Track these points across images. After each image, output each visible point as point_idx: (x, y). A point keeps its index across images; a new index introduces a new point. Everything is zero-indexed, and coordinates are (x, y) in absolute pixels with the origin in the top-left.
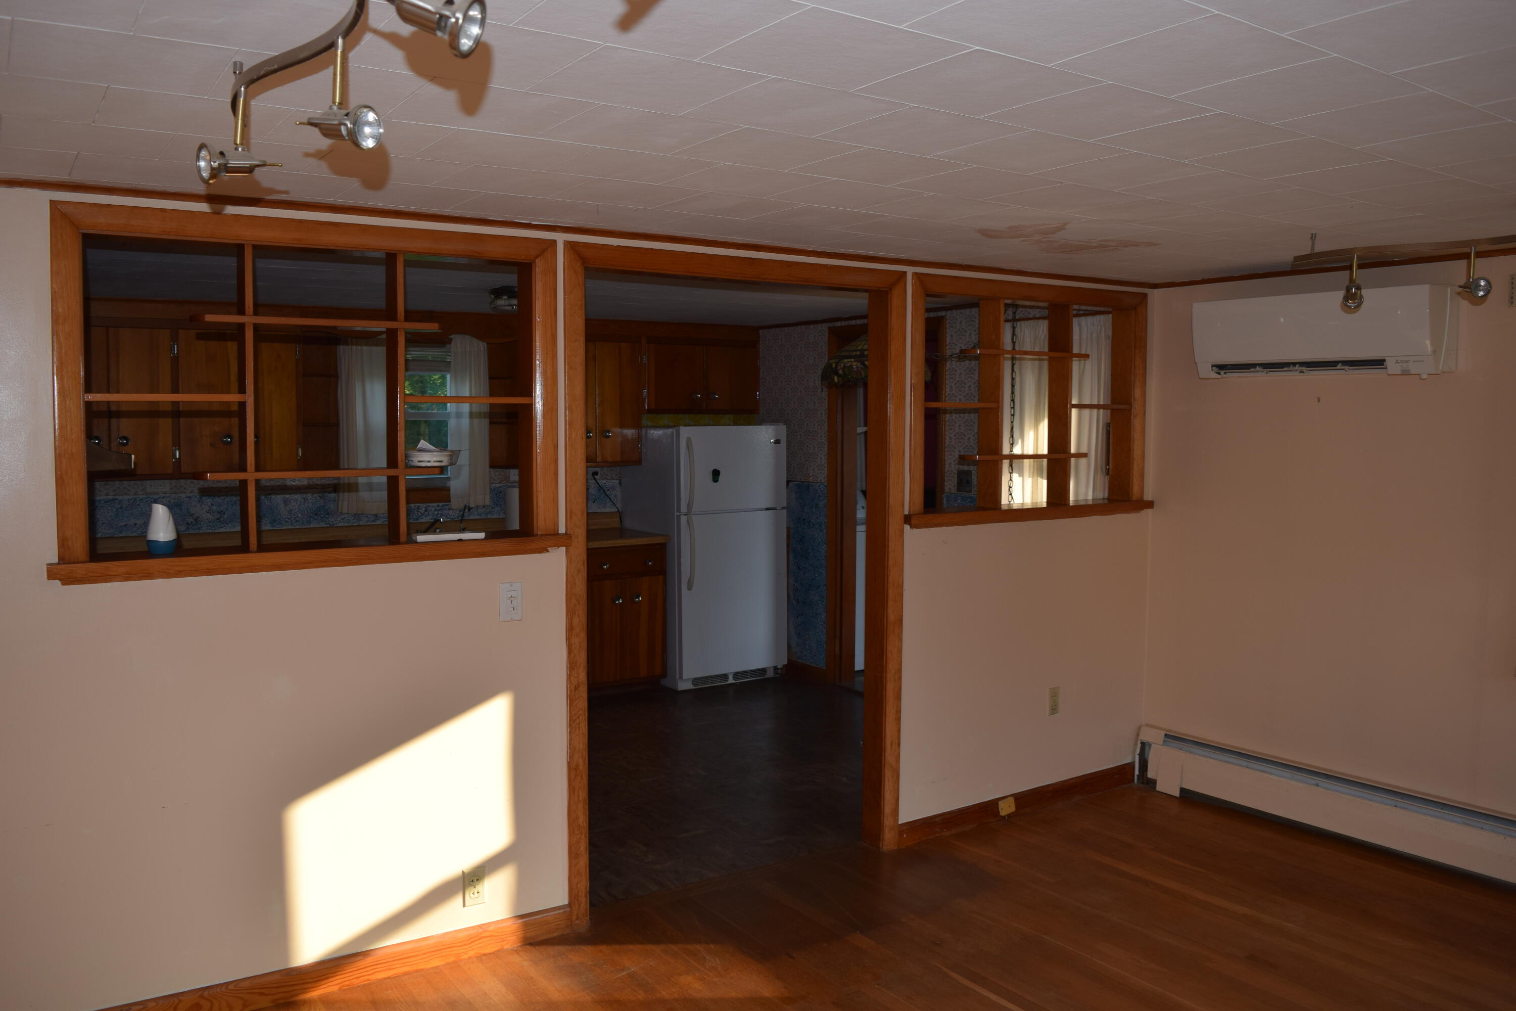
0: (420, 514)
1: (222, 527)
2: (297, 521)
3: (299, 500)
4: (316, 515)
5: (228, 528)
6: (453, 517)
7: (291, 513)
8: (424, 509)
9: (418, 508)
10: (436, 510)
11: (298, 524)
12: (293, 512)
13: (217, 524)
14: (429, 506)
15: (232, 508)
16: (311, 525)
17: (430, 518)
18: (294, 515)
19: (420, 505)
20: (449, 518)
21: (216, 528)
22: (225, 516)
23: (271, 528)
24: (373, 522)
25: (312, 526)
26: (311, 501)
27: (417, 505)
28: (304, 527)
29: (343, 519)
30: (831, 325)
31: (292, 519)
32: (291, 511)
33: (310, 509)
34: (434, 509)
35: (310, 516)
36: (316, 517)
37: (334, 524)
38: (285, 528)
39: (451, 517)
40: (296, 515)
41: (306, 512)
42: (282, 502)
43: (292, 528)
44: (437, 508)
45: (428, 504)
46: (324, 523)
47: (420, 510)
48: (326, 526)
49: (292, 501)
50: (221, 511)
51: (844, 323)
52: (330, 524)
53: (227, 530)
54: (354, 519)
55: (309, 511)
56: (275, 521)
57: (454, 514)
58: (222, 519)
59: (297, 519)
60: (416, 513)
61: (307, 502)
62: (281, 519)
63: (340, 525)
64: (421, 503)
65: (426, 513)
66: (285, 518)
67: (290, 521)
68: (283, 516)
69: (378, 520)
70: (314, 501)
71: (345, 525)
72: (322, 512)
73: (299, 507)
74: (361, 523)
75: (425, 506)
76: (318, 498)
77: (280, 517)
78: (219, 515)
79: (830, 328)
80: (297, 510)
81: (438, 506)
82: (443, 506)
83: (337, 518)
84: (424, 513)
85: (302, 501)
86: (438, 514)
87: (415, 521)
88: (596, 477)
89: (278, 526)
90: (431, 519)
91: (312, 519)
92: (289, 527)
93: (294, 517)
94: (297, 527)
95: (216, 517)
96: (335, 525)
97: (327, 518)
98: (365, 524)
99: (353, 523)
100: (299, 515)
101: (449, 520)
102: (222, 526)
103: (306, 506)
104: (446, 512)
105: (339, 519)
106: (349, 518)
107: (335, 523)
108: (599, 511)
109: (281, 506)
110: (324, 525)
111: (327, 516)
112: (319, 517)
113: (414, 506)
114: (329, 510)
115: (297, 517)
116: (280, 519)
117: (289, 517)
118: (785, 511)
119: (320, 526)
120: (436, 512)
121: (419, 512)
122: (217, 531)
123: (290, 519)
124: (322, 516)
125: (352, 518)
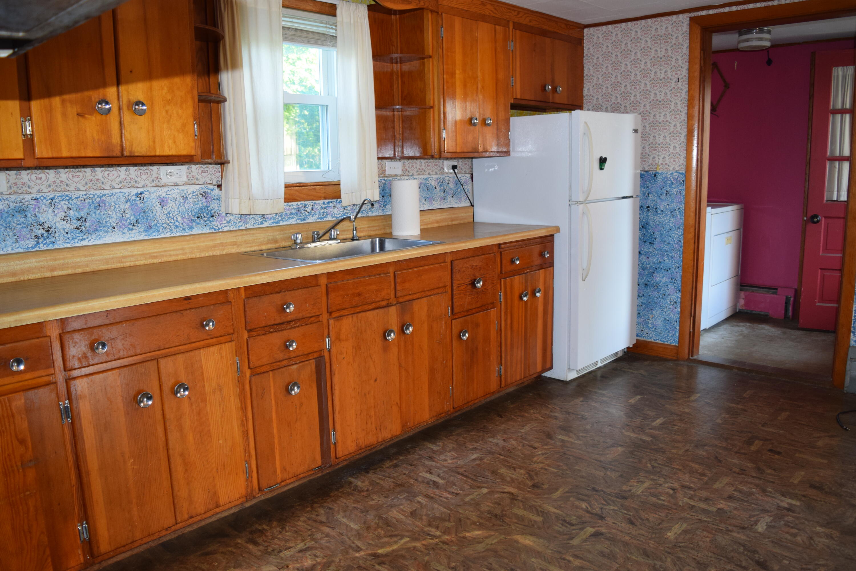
0: (306, 213)
1: (84, 239)
2: (177, 226)
3: (178, 199)
4: (198, 217)
5: (92, 240)
6: (338, 216)
7: (170, 217)
8: (310, 207)
9: (305, 205)
10: (322, 208)
11: (178, 230)
12: (171, 215)
13: (77, 235)
14: (315, 203)
15: (95, 213)
16: (194, 230)
17: (316, 217)
18: (173, 218)
19: (306, 202)
20: (334, 217)
21: (76, 241)
22: (87, 224)
23: (146, 238)
24: (261, 224)
25: (194, 232)
26: (191, 200)
27: (304, 202)
28: (186, 234)
29: (228, 222)
30: (693, 15)
31: (171, 224)
32: (169, 214)
33: (191, 211)
34: (320, 207)
35: (192, 220)
36: (198, 221)
37: (219, 229)
38: (163, 236)
39: (336, 215)
40: (175, 219)
41: (186, 215)
42: (157, 203)
43: (172, 235)
44: (323, 206)
45: (314, 202)
46: (208, 228)
47: (307, 209)
48: (211, 231)
49: (169, 201)
50: (82, 217)
51: (715, 11)
52: (215, 229)
53: (91, 243)
54: (240, 222)
55: (190, 213)
56: (151, 228)
57: (339, 212)
58: (84, 229)
59: (177, 224)
60: (303, 212)
61: (186, 202)
62: (158, 225)
63: (226, 229)
64: (307, 200)
65: (312, 211)
66: (163, 224)
67: (168, 227)
68: (160, 221)
69: (266, 221)
70: (195, 200)
71: (232, 229)
72: (205, 215)
73: (178, 209)
74: (248, 226)
75: (312, 204)
76: (200, 196)
77: (156, 222)
78: (79, 223)
79: (691, 19)
80: (176, 213)
81: (324, 203)
82: (328, 203)
83: (222, 221)
84: (311, 212)
85: (182, 201)
86: (324, 213)
87: (303, 222)
88: (456, 170)
89: (154, 234)
90: (318, 219)
91: (194, 223)
92: (168, 235)
93: (173, 221)
94: (178, 234)
95: (75, 226)
96: (221, 230)
97: (211, 221)
98: (252, 227)
99: (239, 226)
100: (179, 219)
101: (334, 219)
102: (85, 237)
103: (187, 208)
104: (331, 210)
105: (225, 222)
106: (236, 221)
107: (220, 227)
108: (456, 206)
109: (157, 208)
110: (208, 231)
111: (211, 219)
112: (202, 221)
113: (301, 204)
114: (212, 212)
115: (177, 221)
116: (156, 225)
117: (168, 222)
118: (638, 199)
119: (203, 232)
120: (322, 211)
122: (77, 245)
123: (168, 225)
124: (205, 219)
125: (239, 220)
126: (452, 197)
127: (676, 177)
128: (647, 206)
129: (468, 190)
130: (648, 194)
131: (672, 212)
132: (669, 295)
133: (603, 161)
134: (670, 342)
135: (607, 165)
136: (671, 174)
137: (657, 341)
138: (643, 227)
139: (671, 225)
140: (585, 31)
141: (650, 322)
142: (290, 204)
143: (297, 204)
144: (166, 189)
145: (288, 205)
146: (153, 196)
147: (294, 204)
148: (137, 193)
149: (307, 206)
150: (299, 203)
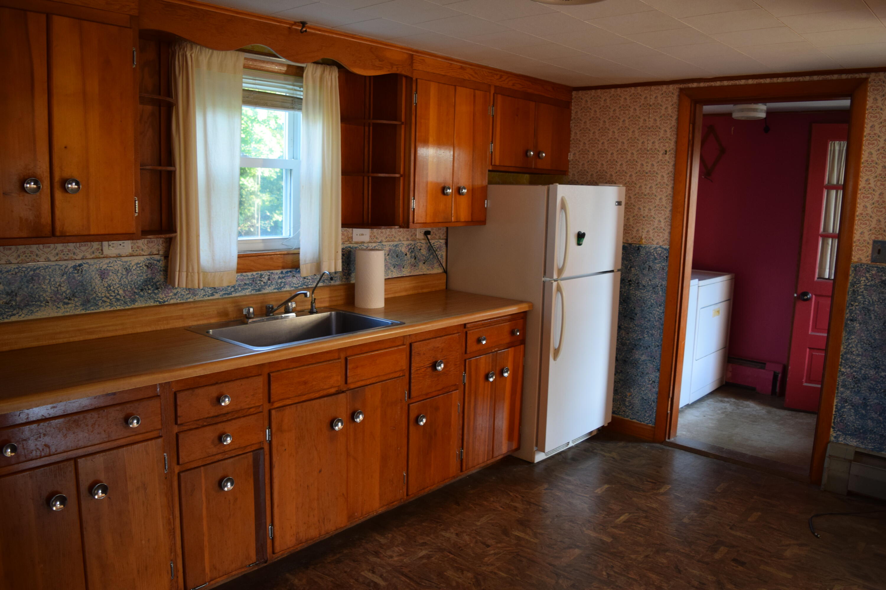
0: (262, 283)
1: (14, 315)
2: (118, 300)
3: (120, 271)
4: (142, 290)
5: (23, 315)
6: (297, 286)
7: (111, 290)
8: (267, 278)
9: (261, 276)
10: (279, 278)
11: (118, 304)
12: (112, 288)
13: (7, 310)
14: (272, 273)
15: (27, 287)
16: (136, 304)
17: (273, 287)
18: (114, 292)
19: (262, 272)
20: (292, 287)
21: (5, 316)
22: (18, 299)
23: (83, 312)
24: (211, 296)
25: (137, 305)
26: (135, 272)
27: (259, 272)
28: (127, 307)
29: (175, 294)
30: (682, 86)
31: (111, 298)
32: (110, 287)
33: (134, 284)
34: (277, 276)
35: (135, 292)
36: (142, 293)
37: (165, 302)
38: (102, 310)
39: (294, 285)
40: (116, 292)
41: (129, 287)
42: (97, 275)
43: (112, 309)
44: (281, 276)
45: (271, 271)
46: (152, 301)
47: (263, 279)
48: (155, 304)
49: (111, 273)
50: (12, 292)
52: (160, 302)
53: (21, 318)
54: (188, 294)
55: (133, 286)
56: (89, 301)
57: (298, 282)
58: (14, 303)
59: (118, 297)
60: (259, 282)
61: (129, 274)
62: (97, 298)
63: (172, 302)
64: (263, 270)
65: (269, 282)
66: (102, 297)
67: (108, 301)
68: (99, 294)
69: (217, 293)
70: (139, 272)
71: (178, 301)
72: (150, 287)
73: (120, 281)
74: (197, 298)
75: (268, 274)
76: (145, 267)
77: (94, 295)
78: (9, 298)
79: (681, 90)
80: (118, 285)
81: (282, 273)
82: (287, 272)
83: (168, 293)
84: (267, 282)
85: (125, 273)
86: (281, 282)
87: (258, 293)
88: (429, 236)
89: (92, 308)
90: (275, 289)
91: (137, 296)
92: (108, 309)
93: (113, 294)
94: (118, 308)
95: (5, 300)
96: (166, 303)
97: (156, 294)
98: (201, 299)
99: (187, 299)
100: (121, 292)
101: (292, 289)
102: (15, 312)
103: (130, 280)
104: (290, 279)
105: (171, 294)
106: (183, 293)
107: (166, 300)
108: (428, 272)
109: (96, 281)
110: (152, 304)
111: (156, 291)
112: (146, 294)
113: (256, 274)
114: (158, 283)
115: (118, 294)
116: (95, 298)
117: (108, 295)
118: (620, 273)
119: (147, 305)
120: (280, 281)
121: (261, 281)
122: (6, 320)
123: (108, 298)
124: (150, 292)
125: (187, 292)
126: (424, 263)
127: (660, 252)
128: (629, 279)
129: (442, 257)
130: (631, 267)
131: (654, 288)
132: (647, 373)
133: (581, 236)
134: (646, 422)
135: (585, 241)
136: (654, 249)
137: (634, 420)
138: (624, 301)
139: (653, 302)
140: (573, 94)
141: (627, 400)
142: (244, 274)
143: (252, 275)
144: (107, 261)
145: (242, 275)
146: (93, 268)
147: (249, 274)
148: (75, 265)
149: (264, 276)
150: (254, 273)
